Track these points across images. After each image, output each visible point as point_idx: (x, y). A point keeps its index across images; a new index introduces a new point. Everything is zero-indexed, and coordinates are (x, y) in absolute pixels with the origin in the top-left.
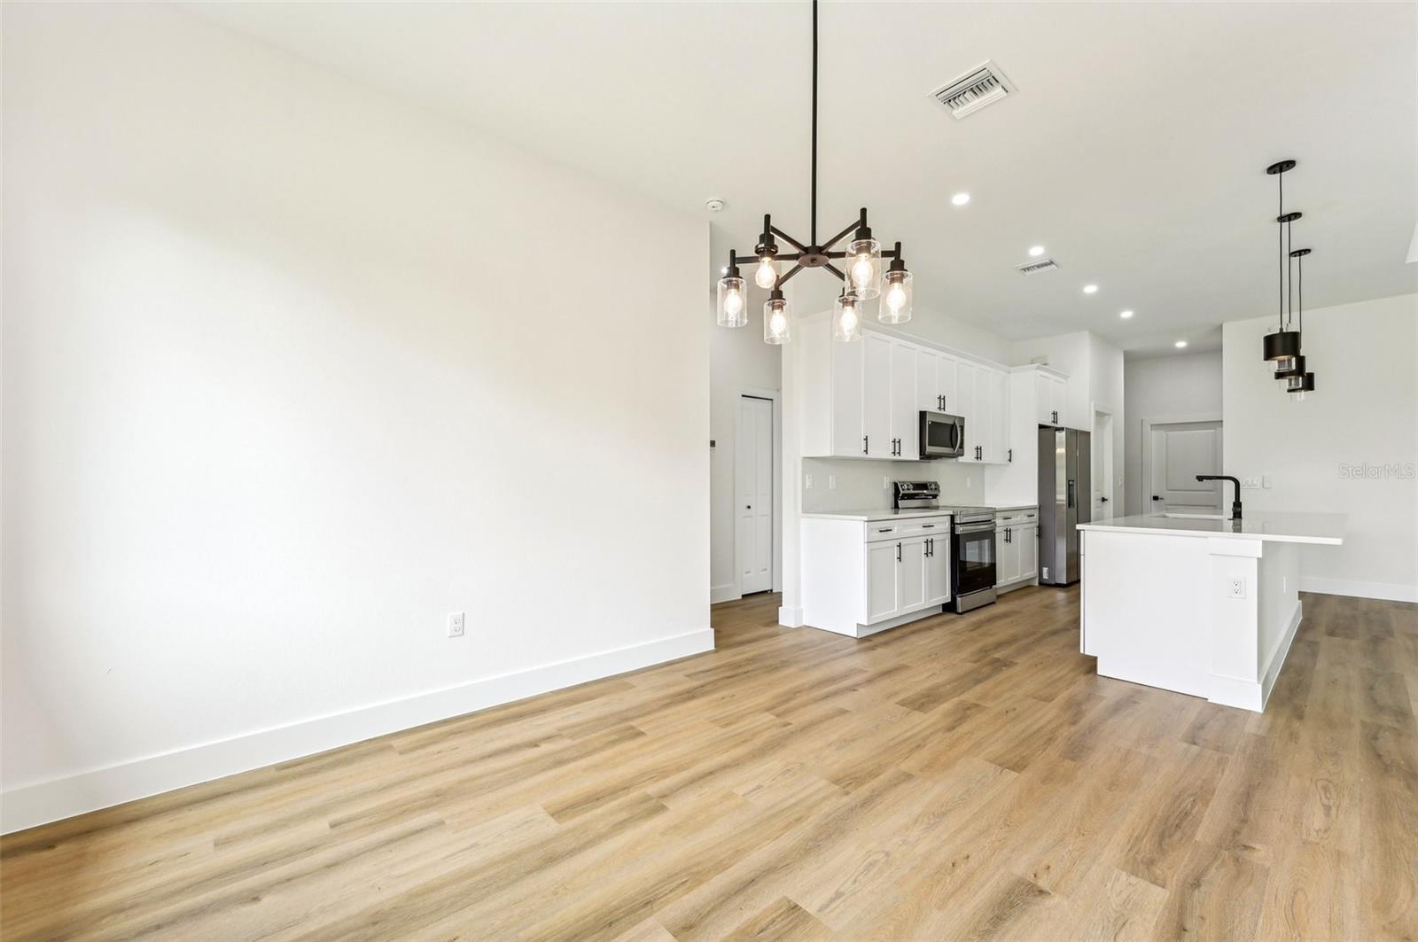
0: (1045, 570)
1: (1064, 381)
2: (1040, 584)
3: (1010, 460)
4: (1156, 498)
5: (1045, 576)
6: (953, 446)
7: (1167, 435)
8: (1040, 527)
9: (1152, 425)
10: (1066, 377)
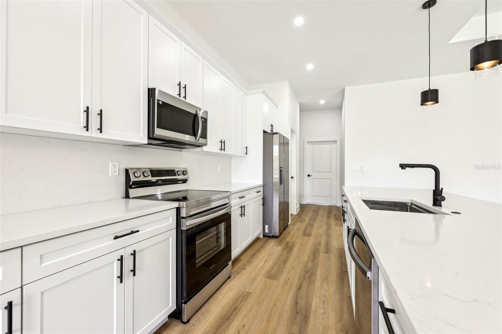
0: (267, 227)
1: (276, 108)
2: (264, 236)
3: (246, 153)
4: (309, 176)
5: (267, 231)
6: (195, 135)
7: (313, 147)
8: (264, 199)
9: (308, 142)
10: (277, 106)
